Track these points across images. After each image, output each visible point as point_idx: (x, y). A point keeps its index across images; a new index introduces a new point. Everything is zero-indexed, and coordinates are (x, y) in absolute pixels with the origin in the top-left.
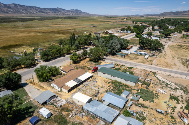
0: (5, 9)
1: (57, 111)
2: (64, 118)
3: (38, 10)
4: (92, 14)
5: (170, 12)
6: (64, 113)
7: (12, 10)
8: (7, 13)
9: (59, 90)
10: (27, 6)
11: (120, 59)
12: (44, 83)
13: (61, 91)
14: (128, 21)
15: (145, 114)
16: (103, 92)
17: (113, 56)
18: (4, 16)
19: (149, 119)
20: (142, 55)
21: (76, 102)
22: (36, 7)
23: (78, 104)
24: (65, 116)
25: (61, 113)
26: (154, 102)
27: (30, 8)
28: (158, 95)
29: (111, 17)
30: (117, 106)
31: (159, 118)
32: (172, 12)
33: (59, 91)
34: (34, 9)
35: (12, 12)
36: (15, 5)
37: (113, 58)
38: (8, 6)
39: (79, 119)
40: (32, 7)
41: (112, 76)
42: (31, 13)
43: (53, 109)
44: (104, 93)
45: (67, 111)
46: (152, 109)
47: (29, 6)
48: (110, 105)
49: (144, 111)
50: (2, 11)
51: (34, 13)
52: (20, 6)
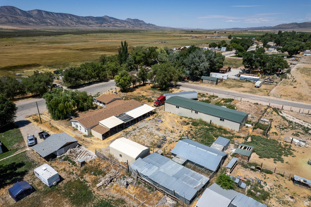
0: (23, 18)
1: (74, 172)
2: (86, 188)
3: (75, 19)
4: (161, 27)
5: (293, 24)
6: (88, 178)
7: (34, 20)
8: (26, 24)
9: (87, 134)
10: (57, 14)
11: (208, 87)
12: (60, 121)
13: (90, 135)
14: (221, 36)
15: (267, 186)
16: (173, 140)
17: (195, 82)
18: (20, 29)
19: (276, 197)
20: (249, 81)
21: (116, 156)
22: (71, 15)
23: (121, 160)
24: (88, 184)
25: (82, 178)
26: (285, 161)
27: (63, 16)
28: (292, 148)
29: (192, 31)
30: (203, 167)
31: (302, 196)
32: (296, 24)
33: (85, 136)
34: (68, 17)
35: (33, 22)
36: (39, 11)
37: (195, 85)
38: (27, 14)
39: (118, 191)
40: (66, 15)
41: (194, 112)
42: (62, 24)
43: (67, 169)
44: (176, 141)
45: (94, 174)
46: (283, 176)
47: (60, 14)
48: (188, 164)
49: (263, 179)
50: (19, 22)
51: (67, 25)
52: (47, 13)
